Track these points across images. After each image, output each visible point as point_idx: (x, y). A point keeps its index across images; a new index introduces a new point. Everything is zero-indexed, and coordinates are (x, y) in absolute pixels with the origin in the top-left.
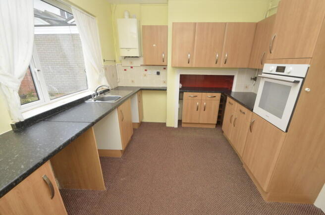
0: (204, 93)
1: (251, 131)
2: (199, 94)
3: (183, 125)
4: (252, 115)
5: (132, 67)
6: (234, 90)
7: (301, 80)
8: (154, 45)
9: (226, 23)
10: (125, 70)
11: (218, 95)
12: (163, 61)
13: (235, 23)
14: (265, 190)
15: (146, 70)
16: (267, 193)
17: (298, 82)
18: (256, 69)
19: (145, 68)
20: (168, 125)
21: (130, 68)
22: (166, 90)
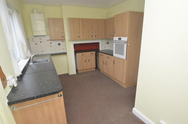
0: (87, 53)
1: (114, 64)
2: (85, 53)
3: (79, 72)
4: (113, 57)
5: (41, 42)
6: (100, 49)
7: (126, 42)
8: (56, 29)
9: (93, 19)
10: (36, 44)
11: (94, 53)
12: (63, 37)
13: (97, 19)
14: (124, 83)
15: (51, 43)
16: (125, 84)
17: (125, 43)
18: (108, 39)
19: (50, 42)
20: (70, 74)
21: (39, 42)
22: (66, 53)
